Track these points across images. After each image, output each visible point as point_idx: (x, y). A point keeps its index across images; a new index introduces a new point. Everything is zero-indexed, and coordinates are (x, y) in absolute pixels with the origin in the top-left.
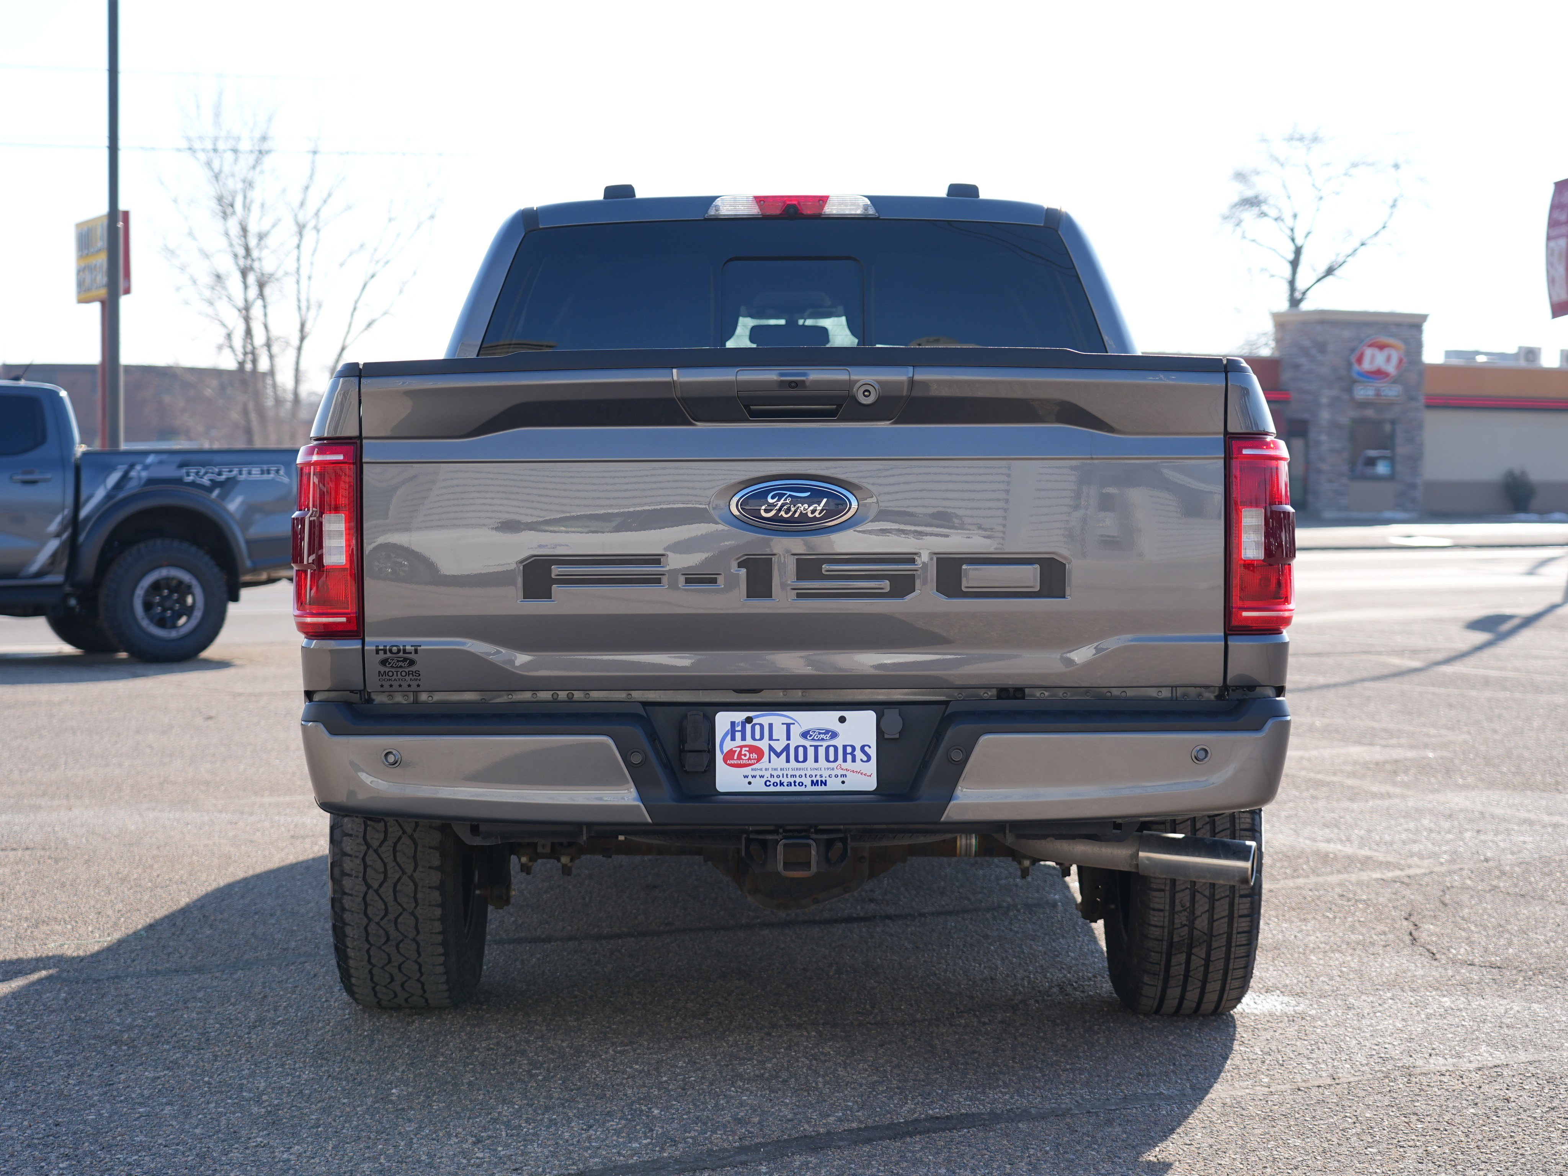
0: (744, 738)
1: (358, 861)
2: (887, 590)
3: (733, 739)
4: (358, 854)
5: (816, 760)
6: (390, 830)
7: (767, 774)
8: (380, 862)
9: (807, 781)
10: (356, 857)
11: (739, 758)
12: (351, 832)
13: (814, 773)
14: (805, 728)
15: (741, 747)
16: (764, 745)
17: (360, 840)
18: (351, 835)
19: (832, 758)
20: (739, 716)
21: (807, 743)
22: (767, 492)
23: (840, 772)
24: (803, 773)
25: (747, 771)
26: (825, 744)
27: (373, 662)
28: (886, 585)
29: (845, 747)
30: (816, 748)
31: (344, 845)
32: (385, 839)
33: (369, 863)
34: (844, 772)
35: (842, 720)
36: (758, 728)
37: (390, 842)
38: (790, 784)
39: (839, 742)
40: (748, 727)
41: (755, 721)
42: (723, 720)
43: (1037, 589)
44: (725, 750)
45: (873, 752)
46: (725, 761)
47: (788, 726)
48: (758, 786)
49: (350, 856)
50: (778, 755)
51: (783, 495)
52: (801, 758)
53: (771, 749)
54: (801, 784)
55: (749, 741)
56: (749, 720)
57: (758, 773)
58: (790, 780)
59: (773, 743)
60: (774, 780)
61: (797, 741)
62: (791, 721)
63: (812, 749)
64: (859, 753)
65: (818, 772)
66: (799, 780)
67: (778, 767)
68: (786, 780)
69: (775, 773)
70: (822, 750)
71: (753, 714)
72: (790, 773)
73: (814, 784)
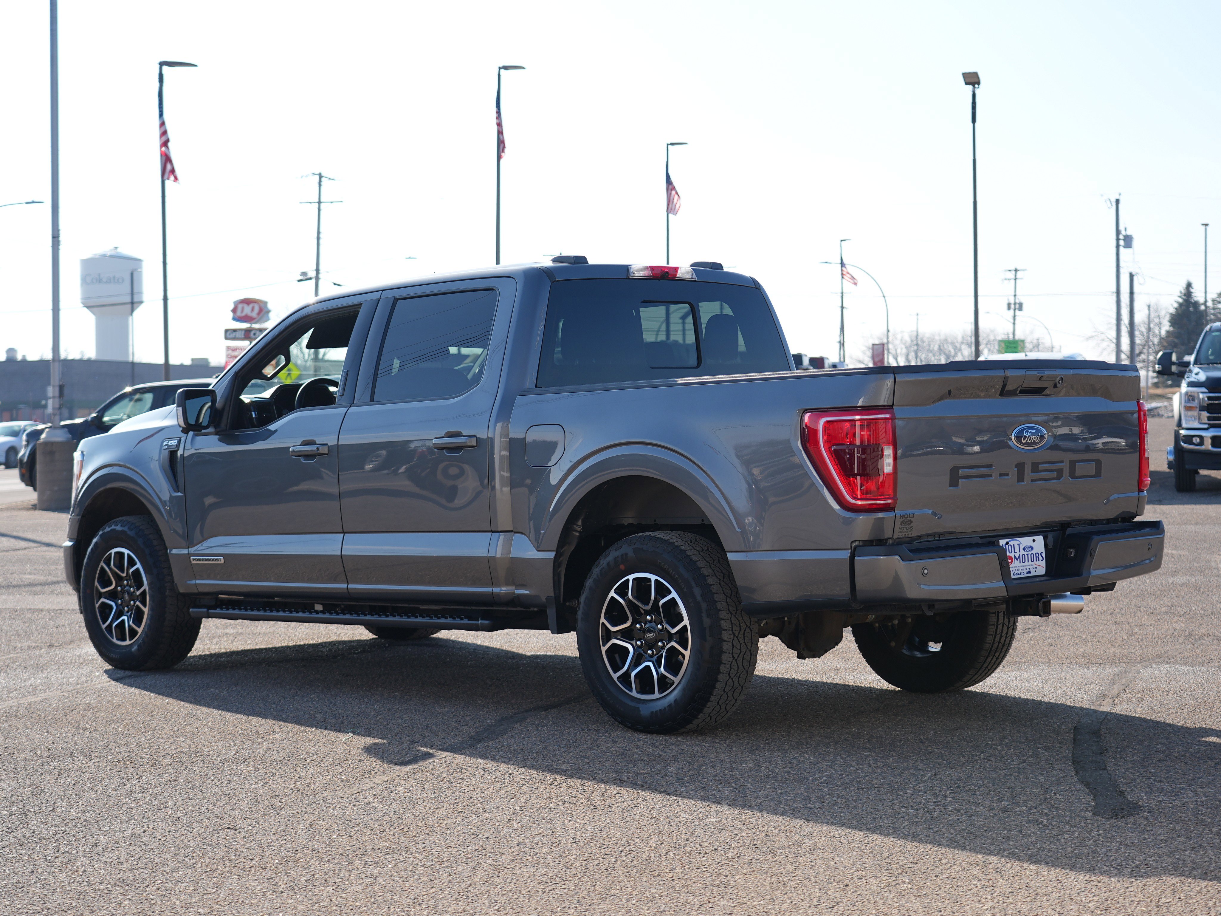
1: (730, 644)
2: (1056, 476)
4: (730, 640)
5: (1028, 561)
6: (741, 625)
7: (1014, 569)
8: (739, 644)
9: (1025, 572)
10: (729, 642)
12: (726, 628)
14: (1024, 546)
16: (1012, 555)
17: (731, 632)
18: (726, 630)
19: (1032, 560)
20: (1005, 541)
21: (1025, 553)
22: (1024, 431)
23: (1035, 566)
24: (1024, 568)
26: (1030, 553)
27: (899, 521)
28: (1055, 473)
29: (1036, 554)
30: (1028, 554)
31: (723, 636)
32: (740, 631)
33: (735, 644)
34: (1036, 566)
35: (1034, 541)
36: (1012, 545)
37: (742, 632)
38: (1021, 574)
39: (1034, 552)
40: (1007, 546)
41: (1010, 543)
42: (1002, 542)
45: (1044, 555)
47: (1019, 544)
49: (727, 641)
50: (1017, 560)
51: (1028, 431)
52: (1023, 561)
53: (1015, 557)
54: (1024, 573)
55: (1008, 554)
56: (1007, 543)
58: (1021, 572)
59: (1015, 554)
60: (1016, 572)
61: (1022, 552)
62: (1019, 543)
63: (1026, 556)
64: (1040, 556)
65: (1028, 567)
66: (1023, 571)
67: (1017, 565)
68: (1019, 572)
69: (1017, 569)
70: (1029, 556)
71: (1007, 540)
72: (1021, 568)
73: (1027, 573)
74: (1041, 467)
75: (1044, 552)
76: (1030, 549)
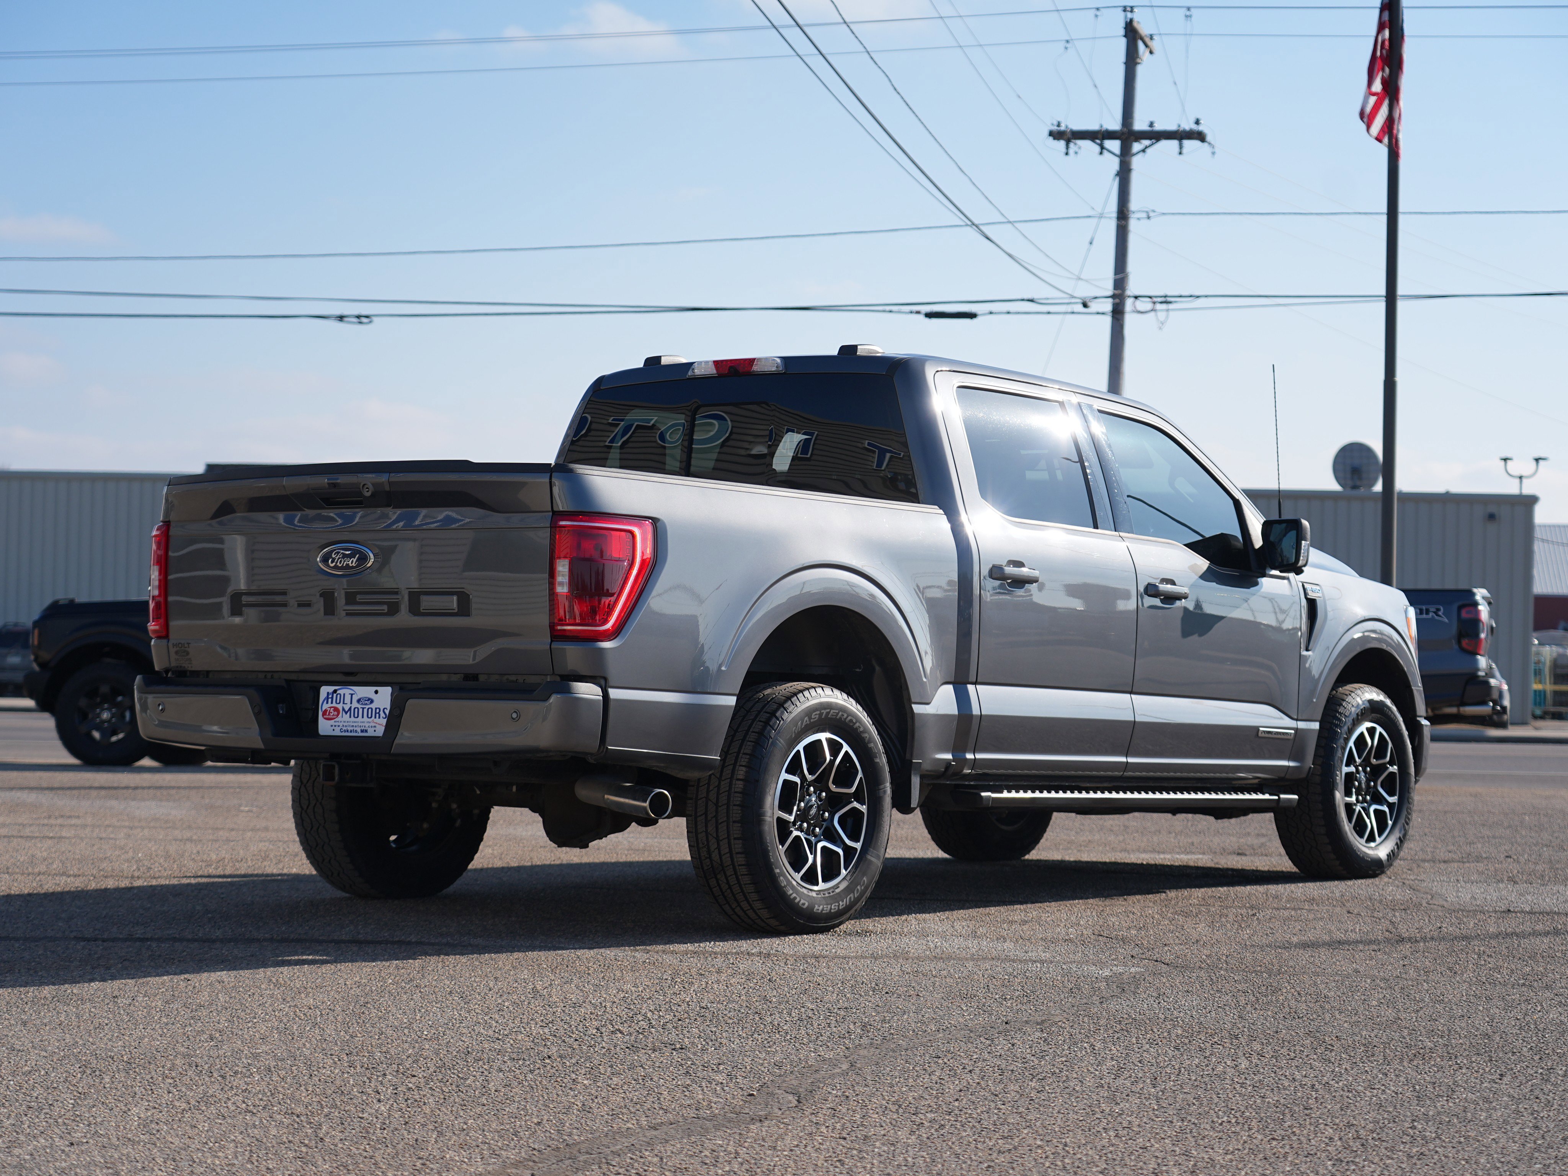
0: (332, 703)
2: (386, 611)
3: (327, 703)
5: (363, 717)
7: (341, 724)
9: (359, 730)
11: (329, 715)
13: (362, 724)
14: (359, 697)
15: (331, 708)
16: (340, 706)
19: (370, 716)
20: (331, 689)
21: (359, 706)
22: (332, 552)
23: (373, 725)
24: (356, 724)
25: (332, 722)
26: (367, 707)
28: (385, 608)
29: (376, 709)
30: (363, 709)
34: (375, 725)
35: (376, 692)
36: (339, 696)
38: (351, 732)
39: (373, 706)
40: (335, 695)
41: (338, 692)
42: (325, 690)
43: (456, 611)
44: (323, 709)
45: (387, 712)
46: (323, 715)
47: (352, 695)
48: (337, 733)
50: (346, 713)
51: (339, 552)
52: (356, 716)
53: (343, 709)
54: (356, 731)
55: (334, 705)
56: (335, 691)
57: (337, 724)
58: (352, 729)
59: (344, 705)
60: (344, 728)
61: (355, 704)
62: (353, 692)
63: (361, 710)
64: (381, 713)
65: (364, 724)
66: (355, 729)
67: (346, 720)
68: (349, 729)
69: (345, 724)
70: (365, 710)
71: (336, 688)
72: (352, 724)
73: (362, 731)
74: (359, 598)
75: (389, 708)
76: (368, 702)
